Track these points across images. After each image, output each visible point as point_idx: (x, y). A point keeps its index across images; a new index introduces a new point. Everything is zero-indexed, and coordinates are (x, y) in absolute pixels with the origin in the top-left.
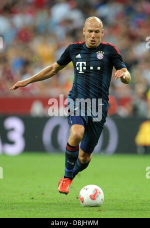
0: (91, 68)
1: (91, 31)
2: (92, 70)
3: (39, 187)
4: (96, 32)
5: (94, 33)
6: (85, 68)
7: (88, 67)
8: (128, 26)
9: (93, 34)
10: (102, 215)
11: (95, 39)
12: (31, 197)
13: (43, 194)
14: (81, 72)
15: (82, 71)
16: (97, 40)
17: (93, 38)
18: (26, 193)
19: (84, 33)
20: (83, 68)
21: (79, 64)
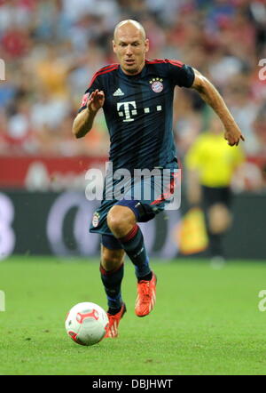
0: (147, 110)
1: (124, 44)
2: (148, 114)
3: (41, 318)
4: (134, 44)
5: (129, 46)
6: (134, 112)
7: (140, 110)
8: (201, 28)
9: (128, 49)
10: (155, 370)
11: (133, 57)
12: (26, 337)
13: (47, 331)
14: (128, 119)
15: (131, 118)
16: (137, 58)
17: (130, 56)
18: (17, 330)
19: (114, 49)
20: (131, 113)
21: (123, 106)
